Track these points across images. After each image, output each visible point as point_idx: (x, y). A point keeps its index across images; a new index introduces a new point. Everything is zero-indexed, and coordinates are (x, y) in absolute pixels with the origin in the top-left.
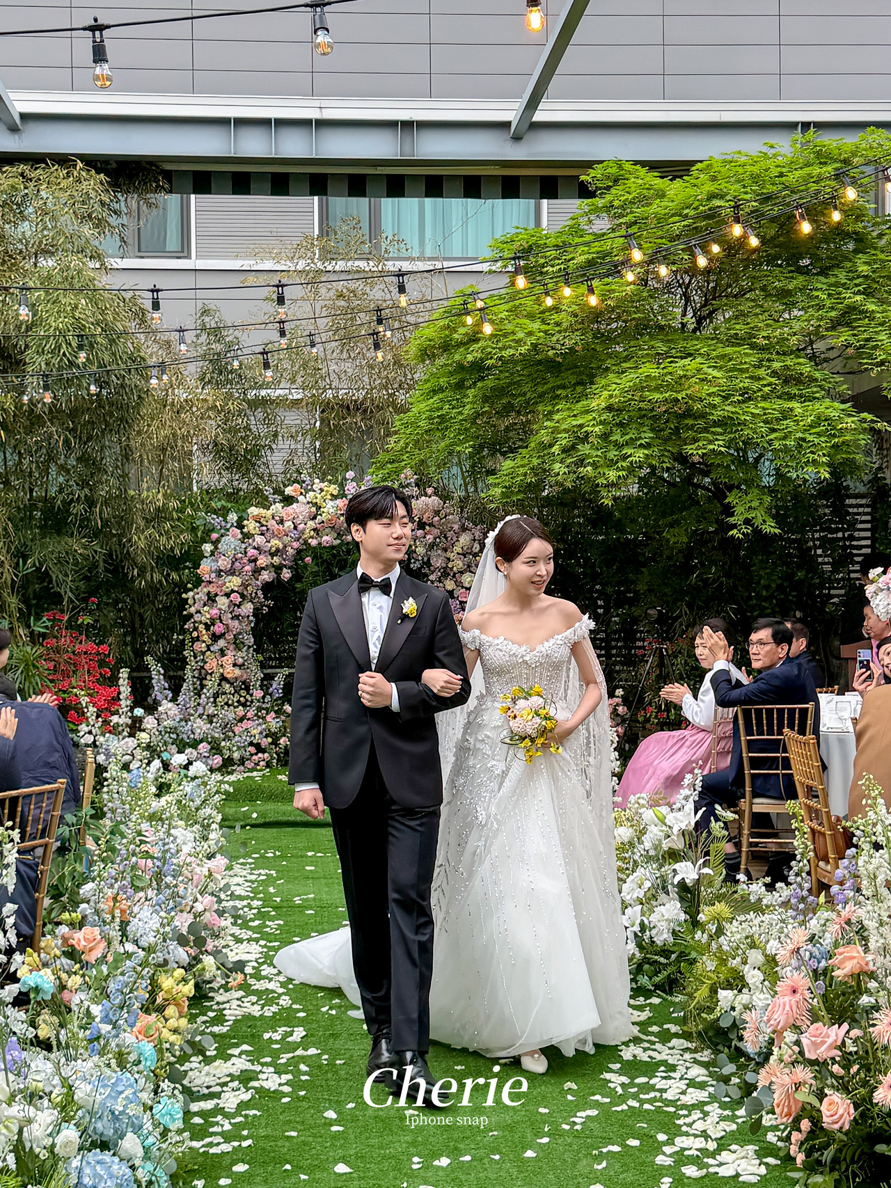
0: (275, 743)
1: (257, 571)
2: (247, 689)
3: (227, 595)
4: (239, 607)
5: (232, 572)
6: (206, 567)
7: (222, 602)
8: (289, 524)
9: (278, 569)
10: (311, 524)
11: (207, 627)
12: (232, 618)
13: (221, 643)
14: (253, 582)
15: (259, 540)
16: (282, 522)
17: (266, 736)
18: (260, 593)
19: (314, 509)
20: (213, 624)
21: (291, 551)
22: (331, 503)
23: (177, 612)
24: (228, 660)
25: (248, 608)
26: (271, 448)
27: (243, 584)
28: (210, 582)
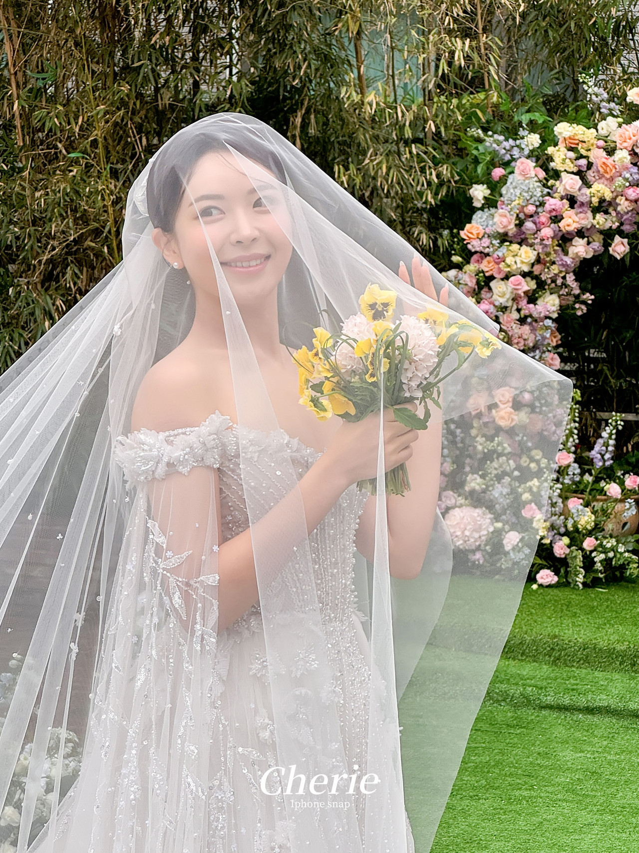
5: (521, 238)
6: (475, 229)
7: (501, 291)
8: (622, 155)
9: (604, 236)
12: (520, 320)
16: (613, 151)
18: (570, 278)
21: (625, 205)
25: (550, 304)
27: (538, 260)
28: (481, 255)
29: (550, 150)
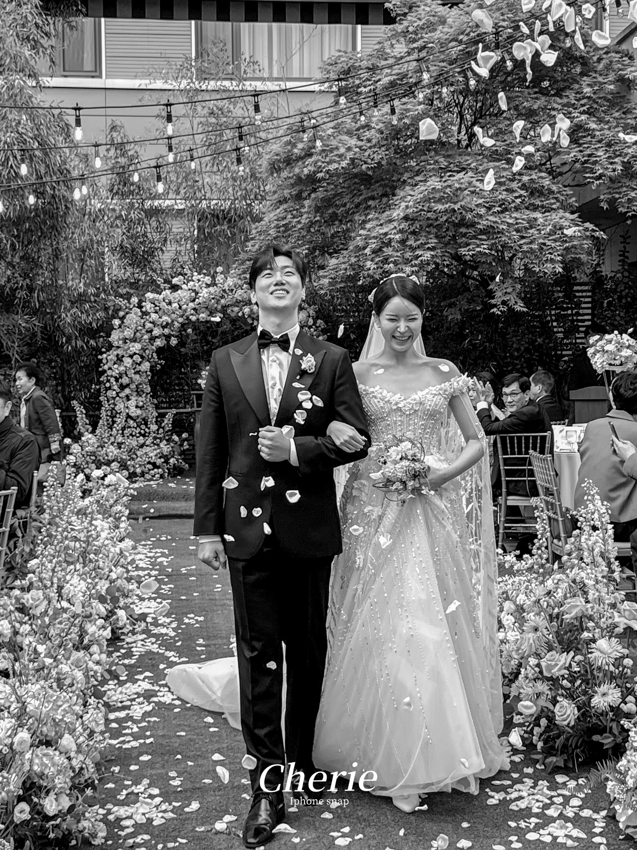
0: (167, 462)
1: (153, 339)
2: (146, 424)
3: (131, 356)
4: (139, 365)
5: (134, 340)
6: (115, 337)
7: (128, 361)
8: (175, 305)
9: (168, 337)
10: (191, 305)
11: (117, 380)
12: (135, 373)
13: (127, 391)
14: (150, 347)
15: (154, 316)
16: (170, 303)
17: (160, 458)
18: (155, 355)
19: (193, 294)
20: (121, 377)
21: (176, 324)
22: (205, 290)
23: (95, 369)
24: (132, 403)
25: (146, 366)
26: (162, 250)
27: (142, 349)
28: (118, 347)
29: (144, 304)
